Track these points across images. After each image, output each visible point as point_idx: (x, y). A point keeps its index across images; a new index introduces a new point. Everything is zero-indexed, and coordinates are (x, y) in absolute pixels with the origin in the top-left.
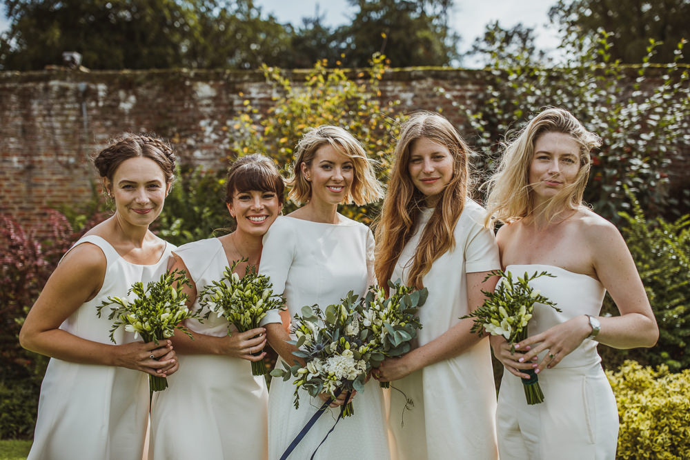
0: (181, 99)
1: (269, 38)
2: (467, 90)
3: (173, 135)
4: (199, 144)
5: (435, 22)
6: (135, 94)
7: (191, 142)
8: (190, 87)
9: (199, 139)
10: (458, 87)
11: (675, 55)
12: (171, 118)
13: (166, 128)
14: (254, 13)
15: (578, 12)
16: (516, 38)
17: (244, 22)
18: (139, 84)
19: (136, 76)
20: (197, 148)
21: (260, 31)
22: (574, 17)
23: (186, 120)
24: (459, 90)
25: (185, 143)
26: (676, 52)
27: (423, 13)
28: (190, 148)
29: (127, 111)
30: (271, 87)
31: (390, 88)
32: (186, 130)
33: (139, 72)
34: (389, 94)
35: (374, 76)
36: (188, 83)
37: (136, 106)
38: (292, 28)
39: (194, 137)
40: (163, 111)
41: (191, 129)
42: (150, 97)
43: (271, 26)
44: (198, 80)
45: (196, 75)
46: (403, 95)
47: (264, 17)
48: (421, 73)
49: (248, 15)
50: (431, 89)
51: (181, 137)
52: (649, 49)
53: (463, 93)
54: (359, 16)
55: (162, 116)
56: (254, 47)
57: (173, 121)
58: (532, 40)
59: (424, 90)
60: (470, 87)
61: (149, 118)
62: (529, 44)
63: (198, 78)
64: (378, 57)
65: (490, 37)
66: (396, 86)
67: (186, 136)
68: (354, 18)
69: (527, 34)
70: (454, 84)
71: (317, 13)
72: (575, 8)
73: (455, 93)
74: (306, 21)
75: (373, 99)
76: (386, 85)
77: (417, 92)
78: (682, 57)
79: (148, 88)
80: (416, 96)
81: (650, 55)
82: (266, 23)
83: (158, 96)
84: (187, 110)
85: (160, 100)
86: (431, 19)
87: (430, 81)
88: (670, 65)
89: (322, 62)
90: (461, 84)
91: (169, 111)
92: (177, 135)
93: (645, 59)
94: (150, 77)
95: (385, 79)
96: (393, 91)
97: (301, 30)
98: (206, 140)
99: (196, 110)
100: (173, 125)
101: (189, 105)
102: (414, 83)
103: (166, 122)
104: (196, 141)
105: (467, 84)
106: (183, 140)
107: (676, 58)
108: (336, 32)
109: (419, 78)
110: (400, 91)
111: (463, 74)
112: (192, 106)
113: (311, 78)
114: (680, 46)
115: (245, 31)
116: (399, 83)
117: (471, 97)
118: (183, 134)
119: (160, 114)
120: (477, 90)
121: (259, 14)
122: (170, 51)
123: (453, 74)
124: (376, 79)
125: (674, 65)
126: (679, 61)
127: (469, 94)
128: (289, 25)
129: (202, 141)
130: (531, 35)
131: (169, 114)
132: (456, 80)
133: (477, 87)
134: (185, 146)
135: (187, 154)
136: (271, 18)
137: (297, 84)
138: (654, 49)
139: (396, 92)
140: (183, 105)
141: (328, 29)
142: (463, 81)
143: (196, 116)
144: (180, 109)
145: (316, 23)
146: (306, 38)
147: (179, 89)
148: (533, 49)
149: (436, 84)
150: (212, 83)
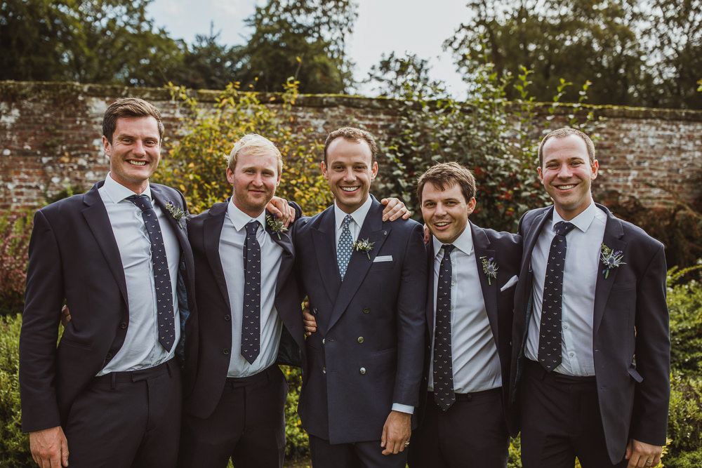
0: (73, 115)
1: (160, 54)
2: (380, 120)
3: (63, 154)
4: (92, 165)
5: (332, 47)
6: (19, 107)
7: (82, 162)
8: (83, 102)
9: (91, 159)
10: (370, 116)
11: (580, 96)
12: (60, 135)
13: (54, 146)
14: (145, 27)
15: (469, 47)
16: (410, 68)
17: (134, 35)
18: (25, 97)
19: (21, 88)
20: (90, 169)
21: (152, 46)
22: (466, 51)
23: (77, 138)
24: (371, 120)
25: (76, 163)
26: (582, 93)
27: (320, 38)
28: (81, 168)
29: (9, 126)
30: (174, 107)
31: (301, 114)
32: (77, 149)
33: (24, 83)
34: (299, 120)
35: (287, 100)
36: (80, 98)
37: (19, 121)
38: (185, 45)
39: (87, 156)
40: (52, 127)
41: (83, 148)
42: (36, 111)
43: (163, 41)
44: (92, 96)
45: (90, 89)
46: (314, 122)
47: (155, 31)
48: (333, 100)
49: (138, 28)
50: (343, 117)
51: (71, 157)
52: (559, 89)
53: (376, 123)
54: (256, 37)
55: (50, 133)
56: (144, 62)
57: (63, 138)
58: (426, 71)
59: (336, 117)
60: (382, 116)
61: (35, 134)
62: (423, 75)
63: (93, 93)
64: (292, 82)
65: (385, 66)
66: (307, 112)
67: (77, 156)
68: (250, 38)
69: (422, 65)
70: (367, 113)
71: (212, 32)
72: (467, 43)
73: (367, 122)
74: (200, 39)
75: (284, 124)
76: (297, 111)
77: (329, 119)
78: (586, 98)
79: (34, 101)
80: (327, 123)
81: (560, 95)
82: (158, 37)
83: (46, 110)
84: (80, 127)
85: (48, 115)
86: (328, 44)
87: (342, 108)
88: (575, 105)
89: (234, 84)
90: (373, 114)
91: (58, 127)
92: (67, 154)
93: (556, 98)
94: (37, 90)
95: (298, 104)
96: (304, 117)
97: (195, 48)
98: (100, 161)
99: (89, 127)
100: (62, 143)
101: (81, 121)
102: (326, 110)
103: (54, 140)
104: (89, 162)
105: (379, 113)
106: (73, 160)
107: (581, 99)
108: (231, 51)
109: (331, 105)
110: (311, 117)
111: (375, 103)
112: (84, 123)
113: (222, 100)
114: (585, 87)
115: (135, 44)
116: (310, 109)
117: (383, 127)
118: (73, 153)
119: (47, 130)
120: (389, 120)
121: (151, 26)
122: (52, 61)
123: (366, 103)
124: (289, 103)
125: (579, 105)
126: (584, 102)
127: (381, 123)
128: (182, 41)
129: (95, 161)
130: (425, 67)
131: (58, 131)
132: (368, 109)
133: (389, 117)
134: (76, 167)
135: (78, 175)
136: (162, 32)
137: (202, 104)
138: (563, 90)
139: (307, 119)
140: (75, 121)
141: (223, 48)
142: (375, 111)
143: (89, 134)
144: (70, 126)
145: (211, 41)
146: (199, 56)
147: (69, 104)
148: (427, 79)
149: (349, 112)
150: (107, 99)
